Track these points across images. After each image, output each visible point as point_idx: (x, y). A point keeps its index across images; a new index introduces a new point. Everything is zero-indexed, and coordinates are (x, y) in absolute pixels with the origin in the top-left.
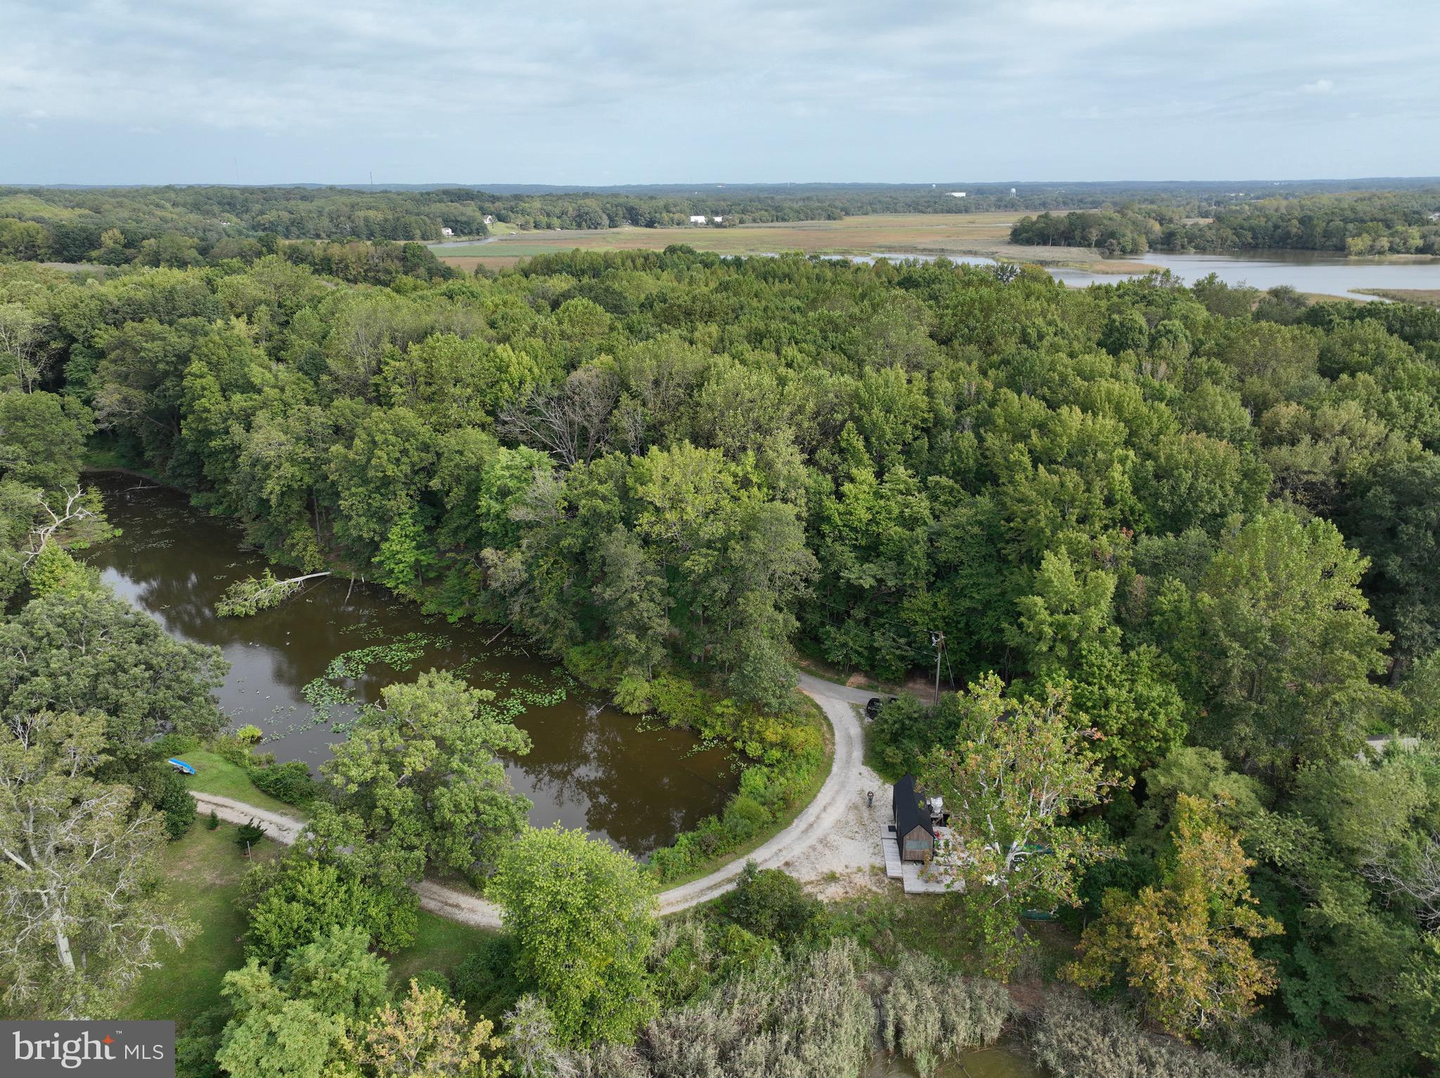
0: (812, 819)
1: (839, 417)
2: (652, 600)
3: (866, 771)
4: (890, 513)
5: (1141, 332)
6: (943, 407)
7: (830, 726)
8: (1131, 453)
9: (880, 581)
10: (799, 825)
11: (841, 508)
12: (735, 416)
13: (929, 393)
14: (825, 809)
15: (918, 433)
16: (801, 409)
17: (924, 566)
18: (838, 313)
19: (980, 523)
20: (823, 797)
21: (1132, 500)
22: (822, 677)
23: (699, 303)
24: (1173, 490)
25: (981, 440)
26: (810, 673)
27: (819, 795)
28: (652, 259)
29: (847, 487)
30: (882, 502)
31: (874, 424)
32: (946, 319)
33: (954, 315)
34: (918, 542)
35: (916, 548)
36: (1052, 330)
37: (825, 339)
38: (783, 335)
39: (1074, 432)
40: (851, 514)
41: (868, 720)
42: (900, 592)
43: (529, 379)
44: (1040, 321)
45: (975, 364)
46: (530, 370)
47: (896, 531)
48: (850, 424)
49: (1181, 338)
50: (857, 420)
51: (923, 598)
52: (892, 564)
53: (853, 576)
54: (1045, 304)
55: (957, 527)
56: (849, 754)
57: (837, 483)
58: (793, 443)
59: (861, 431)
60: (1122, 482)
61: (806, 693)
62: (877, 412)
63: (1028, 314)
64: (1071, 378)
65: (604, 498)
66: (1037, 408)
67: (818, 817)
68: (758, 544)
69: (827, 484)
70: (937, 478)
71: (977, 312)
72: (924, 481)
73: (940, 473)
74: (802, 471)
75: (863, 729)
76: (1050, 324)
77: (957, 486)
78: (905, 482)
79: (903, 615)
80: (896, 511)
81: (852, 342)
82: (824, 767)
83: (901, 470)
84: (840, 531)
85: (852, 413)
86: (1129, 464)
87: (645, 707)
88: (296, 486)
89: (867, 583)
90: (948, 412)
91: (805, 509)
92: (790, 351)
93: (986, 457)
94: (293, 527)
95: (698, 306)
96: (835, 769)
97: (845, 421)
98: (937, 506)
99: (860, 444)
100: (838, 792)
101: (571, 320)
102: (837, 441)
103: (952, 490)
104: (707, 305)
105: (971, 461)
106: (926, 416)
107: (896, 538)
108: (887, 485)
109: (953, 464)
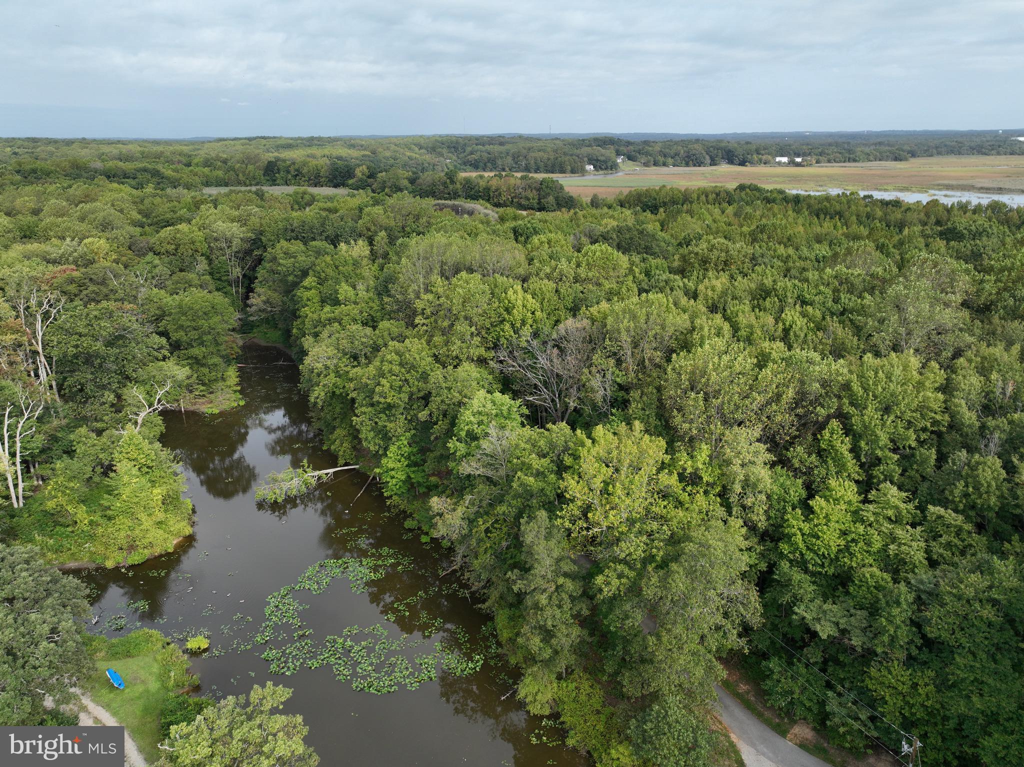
1: (821, 411)
2: (560, 607)
4: (869, 544)
6: (964, 409)
9: (843, 632)
11: (806, 527)
13: (947, 388)
15: (923, 436)
16: (778, 397)
17: (904, 634)
18: (856, 272)
22: (758, 715)
26: (746, 705)
28: (723, 195)
29: (817, 503)
30: (861, 529)
31: (866, 427)
32: (987, 286)
33: (998, 281)
34: (898, 603)
35: (895, 611)
37: (836, 301)
38: (789, 295)
40: (818, 538)
42: (868, 655)
47: (873, 573)
48: (834, 423)
50: (845, 418)
51: (898, 675)
52: (861, 614)
53: (808, 616)
55: (959, 598)
57: (811, 491)
58: (759, 440)
59: (848, 430)
61: (733, 738)
62: (871, 413)
69: (797, 490)
70: (941, 510)
72: (922, 508)
73: (944, 503)
74: (763, 475)
77: (968, 527)
78: (896, 508)
79: (869, 685)
80: (877, 545)
81: (862, 311)
83: (893, 493)
84: (802, 554)
85: (840, 408)
87: (547, 711)
88: (338, 392)
89: (825, 631)
90: (969, 417)
91: (763, 518)
92: (792, 315)
97: (829, 417)
98: (937, 549)
99: (843, 447)
101: (588, 264)
102: (815, 439)
103: (959, 531)
105: (993, 499)
106: (938, 417)
107: (872, 582)
108: (871, 507)
109: (966, 495)
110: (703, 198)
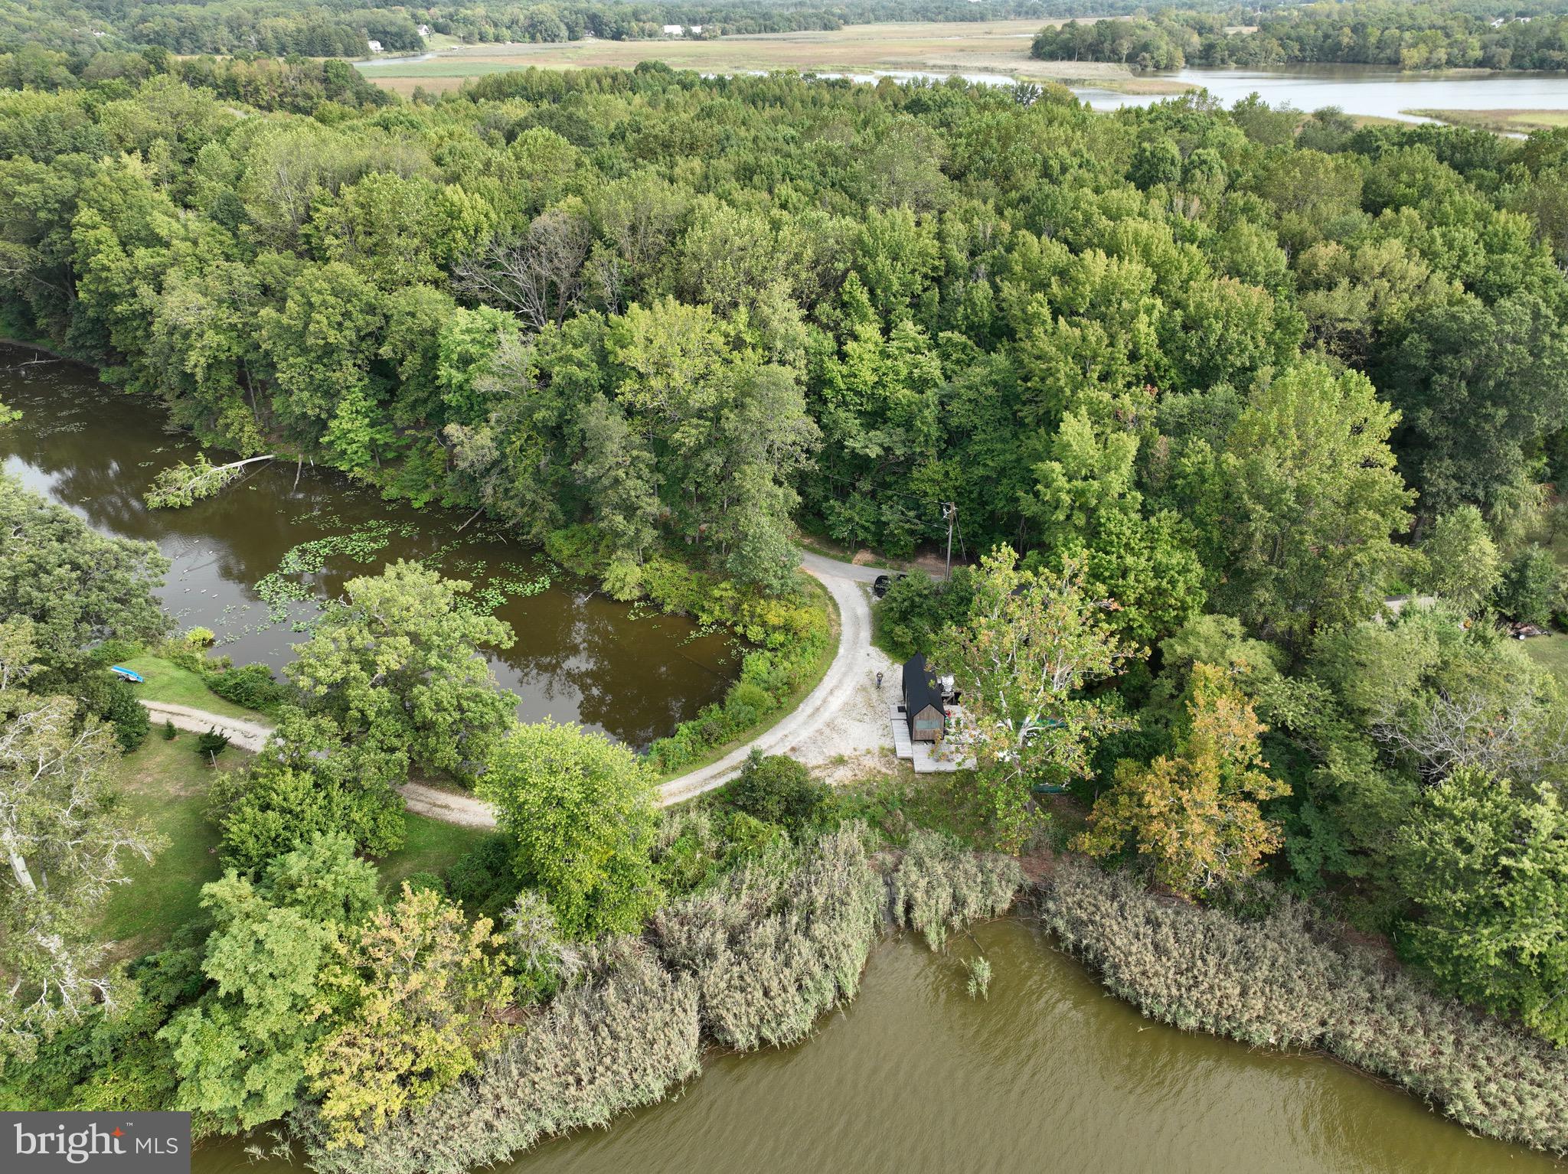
0: (818, 703)
1: (840, 266)
2: (639, 477)
3: (875, 651)
4: (897, 374)
5: (1173, 163)
6: (956, 253)
7: (836, 606)
8: (1159, 302)
9: (888, 450)
10: (805, 709)
11: (845, 370)
12: (724, 266)
13: (940, 236)
14: (831, 692)
15: (927, 283)
16: (797, 258)
17: (935, 433)
18: (837, 143)
19: (995, 383)
20: (829, 681)
21: (1158, 354)
22: (826, 555)
23: (678, 133)
24: (1202, 341)
25: (997, 289)
26: (814, 551)
27: (826, 679)
28: (621, 79)
29: (850, 346)
30: (889, 362)
31: (879, 274)
32: (960, 150)
33: (968, 145)
34: (928, 406)
35: (926, 413)
36: (1076, 161)
37: (824, 174)
38: (775, 170)
39: (1098, 280)
40: (855, 376)
41: (876, 599)
42: (909, 462)
43: (485, 226)
44: (1063, 151)
45: (991, 202)
46: (486, 215)
47: (904, 394)
48: (853, 274)
49: (1217, 170)
50: (861, 269)
51: (934, 467)
52: (901, 430)
53: (857, 445)
54: (1070, 132)
55: (970, 388)
56: (857, 635)
57: (840, 341)
58: (790, 296)
59: (865, 280)
60: (1148, 335)
61: (809, 572)
62: (883, 260)
63: (1051, 143)
64: (1096, 217)
65: (580, 364)
66: (1058, 252)
67: (825, 701)
68: (754, 412)
69: (829, 343)
70: (948, 334)
71: (994, 141)
72: (934, 337)
73: (952, 328)
74: (801, 330)
75: (871, 608)
76: (1074, 154)
77: (970, 343)
78: (914, 339)
79: (913, 486)
80: (904, 372)
81: (855, 178)
82: (829, 648)
83: (909, 327)
84: (843, 396)
85: (855, 261)
86: (1156, 314)
87: (637, 593)
88: (223, 357)
89: (874, 452)
90: (960, 258)
91: (805, 372)
93: (1002, 310)
94: (225, 405)
95: (677, 137)
96: (841, 651)
97: (847, 271)
98: (949, 365)
99: (864, 297)
100: (845, 674)
101: (530, 155)
102: (838, 294)
103: (965, 346)
104: (688, 136)
105: (986, 315)
106: (937, 263)
107: (904, 401)
108: (895, 343)
109: (966, 317)
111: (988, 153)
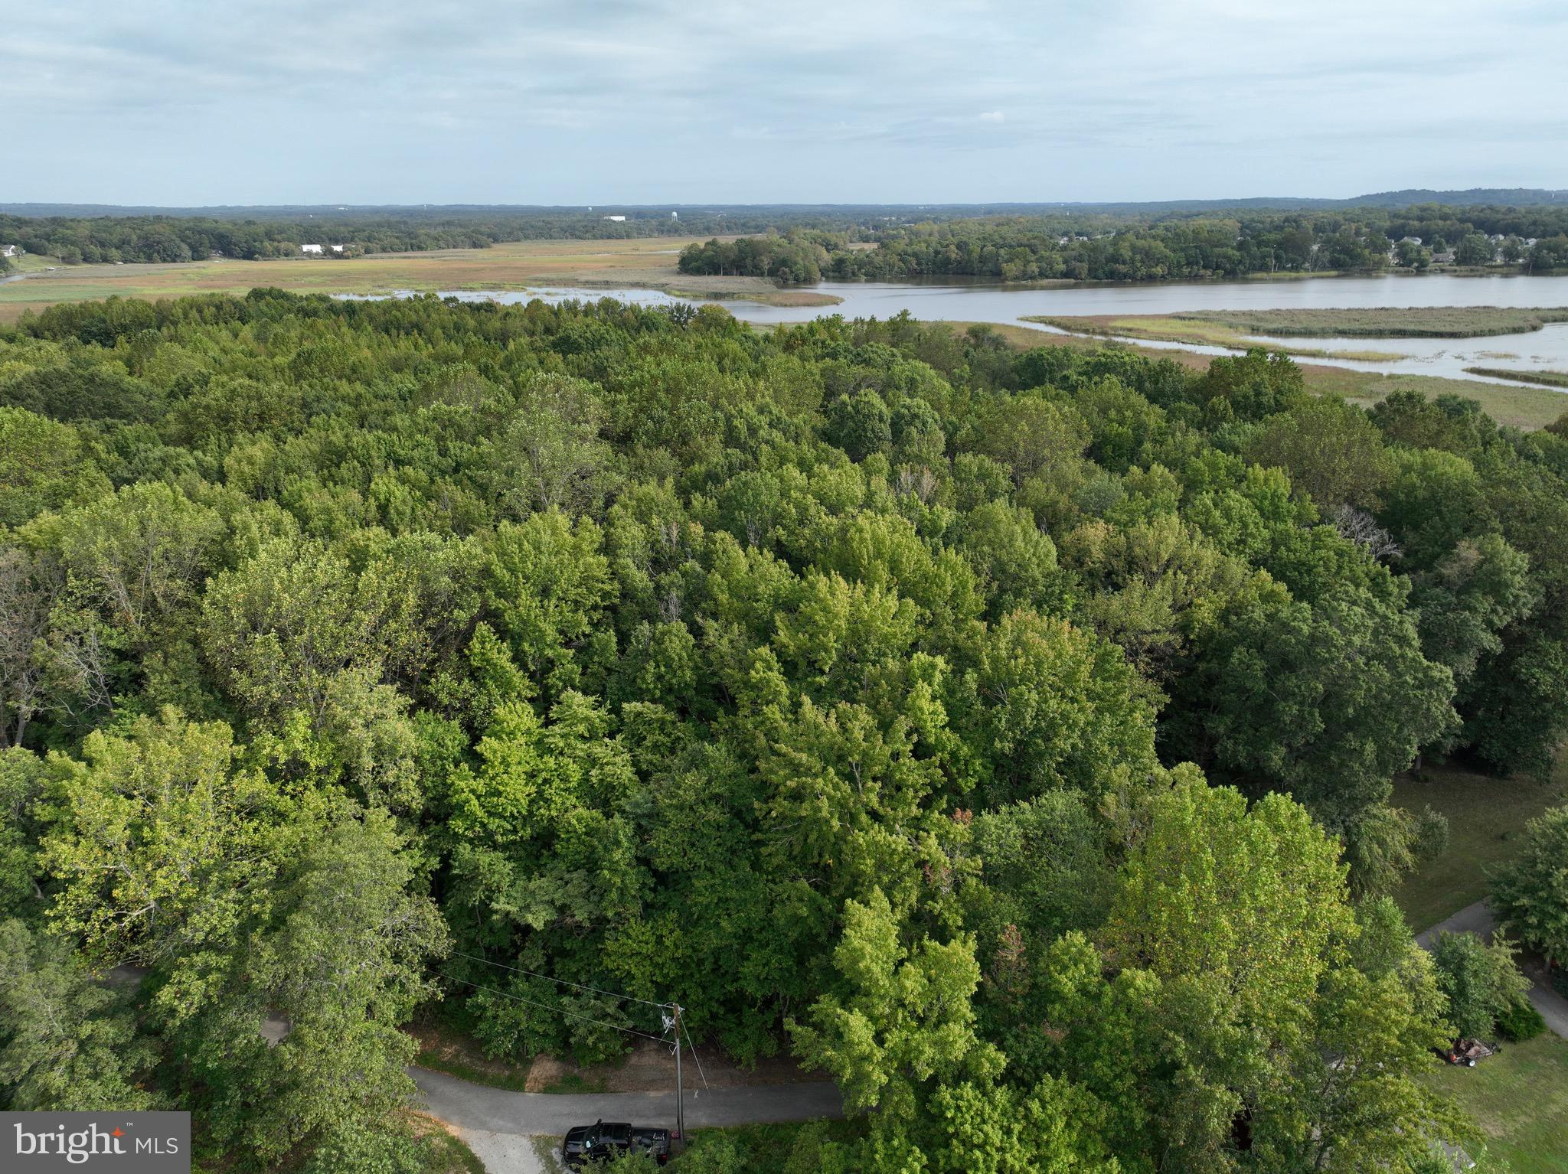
1: (461, 615)
4: (565, 779)
5: (881, 419)
6: (633, 570)
8: (940, 661)
9: (563, 909)
11: (480, 785)
13: (608, 548)
15: (596, 616)
16: (395, 609)
17: (633, 880)
18: (463, 407)
19: (716, 798)
21: (951, 739)
22: (481, 1079)
24: (1015, 721)
25: (697, 631)
29: (488, 746)
30: (551, 762)
31: (524, 622)
32: (620, 408)
33: (631, 400)
34: (617, 843)
35: (617, 855)
36: (764, 420)
37: (443, 453)
38: (374, 453)
39: (843, 624)
40: (499, 794)
42: (599, 926)
44: (748, 408)
45: (670, 482)
47: (579, 815)
48: (483, 628)
49: (932, 426)
50: (490, 615)
51: (638, 935)
52: (578, 876)
53: (513, 909)
54: (750, 381)
55: (680, 808)
57: (471, 735)
58: (382, 681)
59: (502, 633)
60: (934, 713)
61: (452, 1131)
62: (527, 600)
63: (731, 397)
64: (812, 511)
66: (777, 575)
69: (454, 737)
70: (637, 705)
71: (661, 394)
72: (616, 710)
73: (639, 695)
74: (402, 730)
76: (761, 411)
77: (671, 716)
78: (587, 719)
79: (609, 963)
80: (576, 777)
81: (482, 462)
83: (578, 702)
84: (483, 825)
85: (484, 604)
86: (938, 678)
89: (538, 919)
90: (640, 578)
91: (416, 794)
92: (384, 483)
93: (710, 664)
97: (473, 621)
98: (645, 756)
99: (501, 656)
102: (463, 657)
103: (663, 723)
105: (688, 673)
106: (607, 587)
107: (581, 829)
108: (557, 729)
109: (660, 678)
110: (194, 313)
111: (657, 412)
